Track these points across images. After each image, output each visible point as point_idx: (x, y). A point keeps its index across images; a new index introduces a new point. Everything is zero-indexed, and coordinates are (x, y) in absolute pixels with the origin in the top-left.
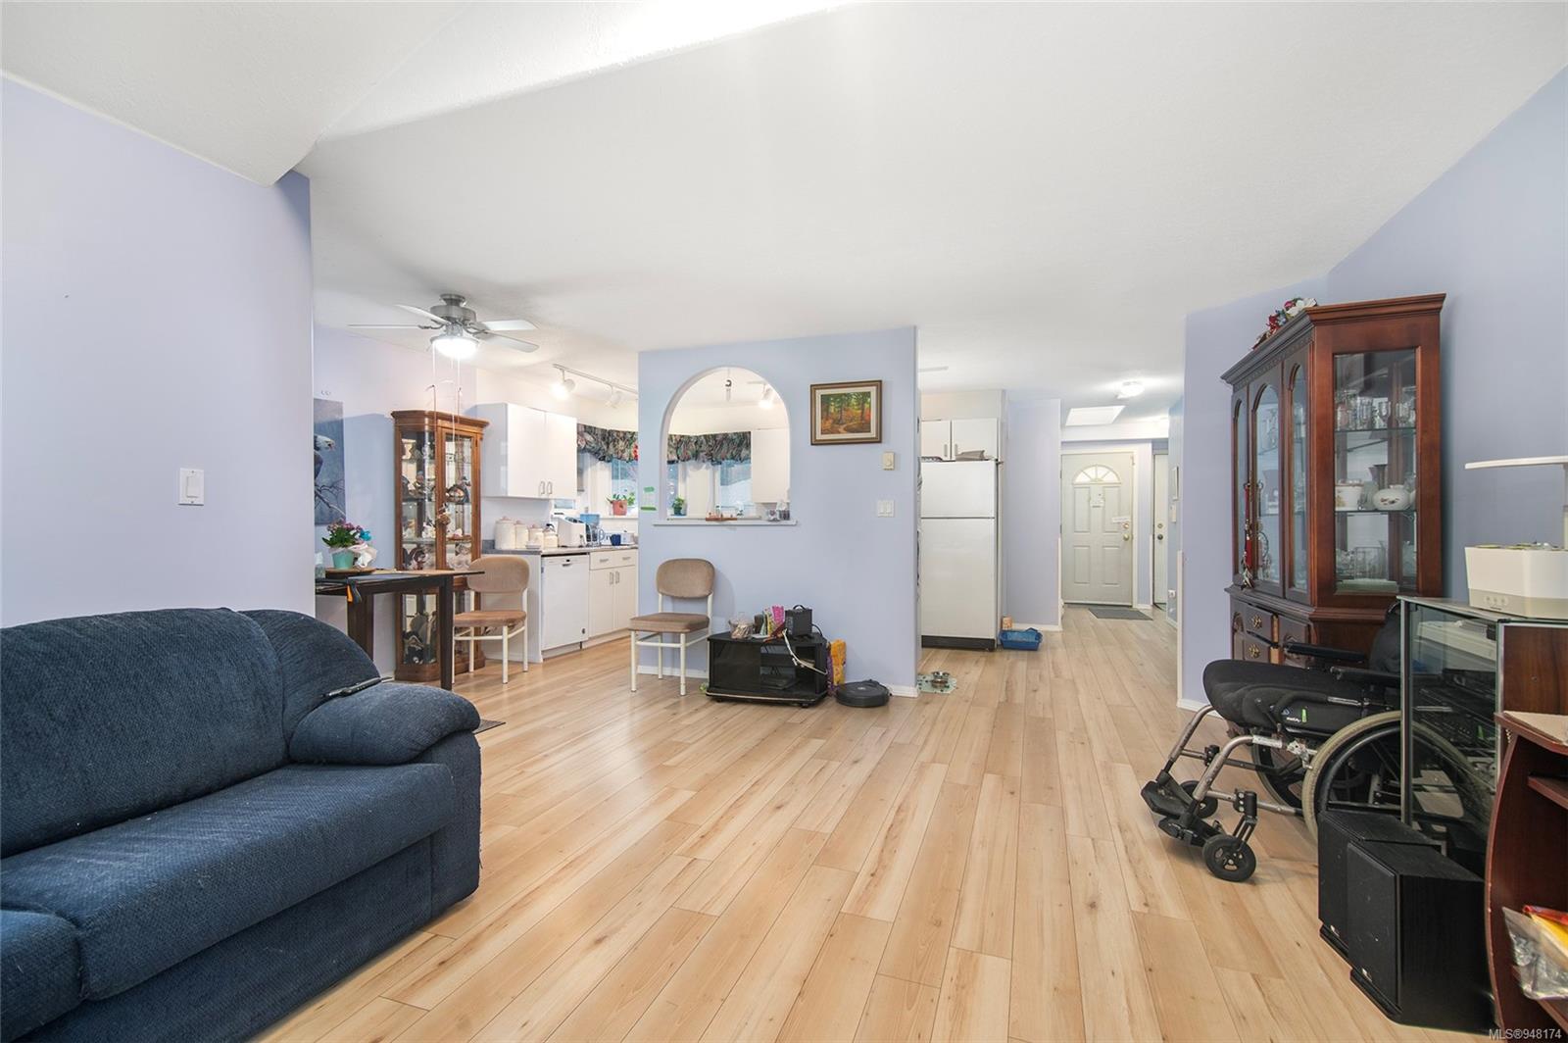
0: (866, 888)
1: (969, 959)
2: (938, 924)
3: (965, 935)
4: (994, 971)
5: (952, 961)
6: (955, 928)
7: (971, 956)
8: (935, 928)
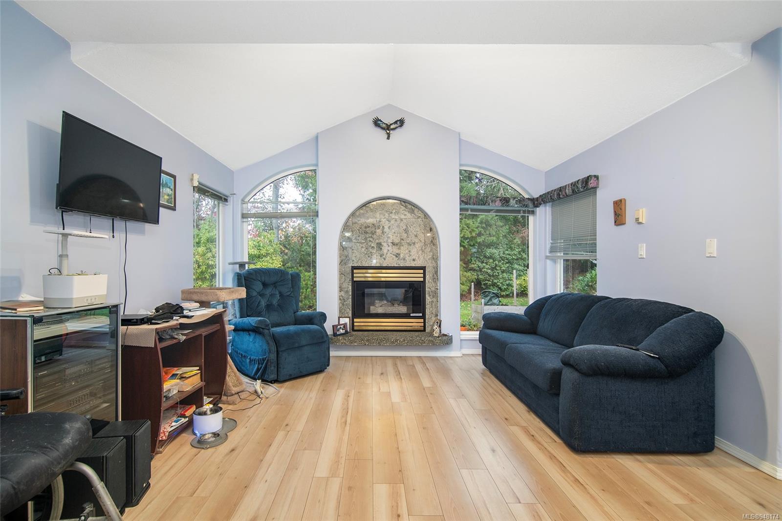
0: (397, 503)
1: (333, 473)
2: (350, 488)
3: (335, 485)
4: (322, 471)
5: (341, 471)
6: (341, 488)
7: (332, 475)
8: (351, 486)
